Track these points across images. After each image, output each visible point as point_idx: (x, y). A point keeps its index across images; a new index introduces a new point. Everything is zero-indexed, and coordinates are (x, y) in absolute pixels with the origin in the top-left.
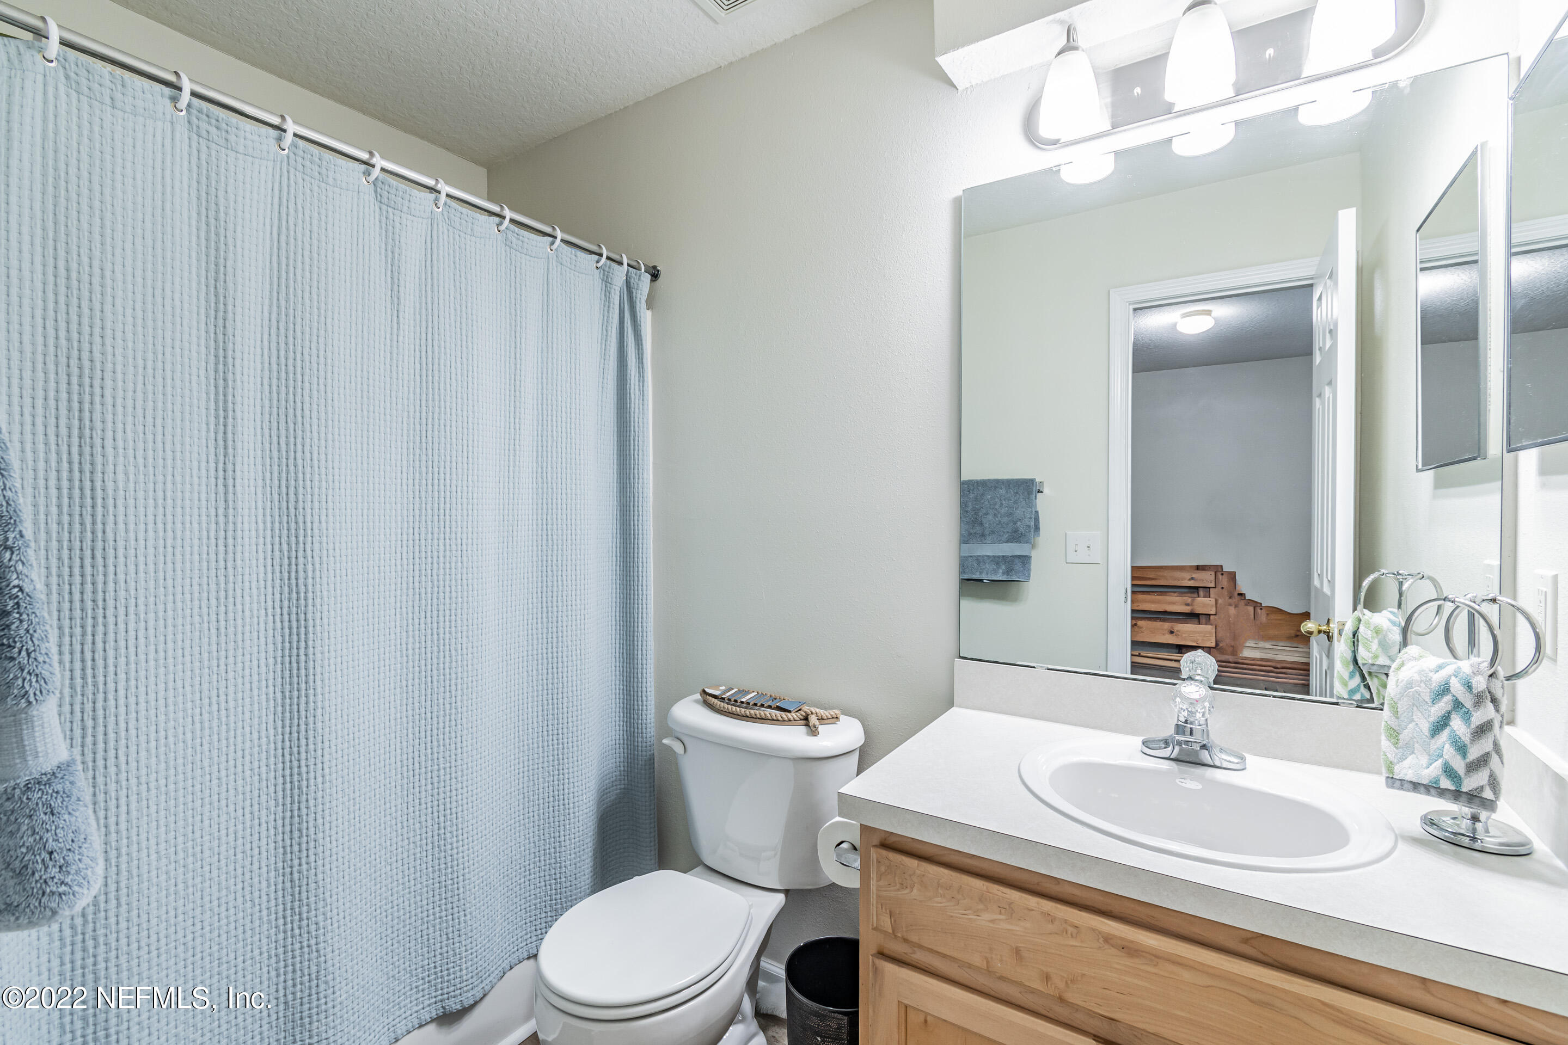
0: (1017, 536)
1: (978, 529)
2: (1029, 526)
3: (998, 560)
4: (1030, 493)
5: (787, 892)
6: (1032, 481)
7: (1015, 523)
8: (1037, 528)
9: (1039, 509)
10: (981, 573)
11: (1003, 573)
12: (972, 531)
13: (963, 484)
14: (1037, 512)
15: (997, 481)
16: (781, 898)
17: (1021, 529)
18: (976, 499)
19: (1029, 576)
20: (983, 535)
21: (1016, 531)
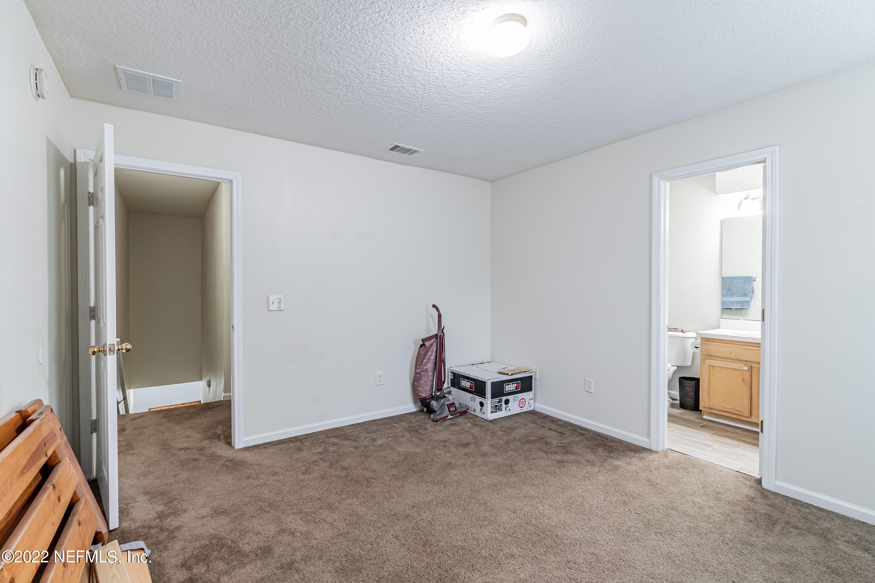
0: (745, 295)
1: (731, 292)
2: (750, 292)
3: (738, 302)
4: (750, 281)
5: (677, 366)
6: (751, 277)
7: (745, 291)
8: (753, 292)
9: (754, 286)
10: (732, 306)
11: (740, 306)
12: (728, 293)
13: (723, 278)
14: (753, 287)
15: (738, 277)
16: (676, 368)
17: (747, 293)
18: (730, 283)
19: (750, 307)
20: (732, 294)
21: (745, 293)
